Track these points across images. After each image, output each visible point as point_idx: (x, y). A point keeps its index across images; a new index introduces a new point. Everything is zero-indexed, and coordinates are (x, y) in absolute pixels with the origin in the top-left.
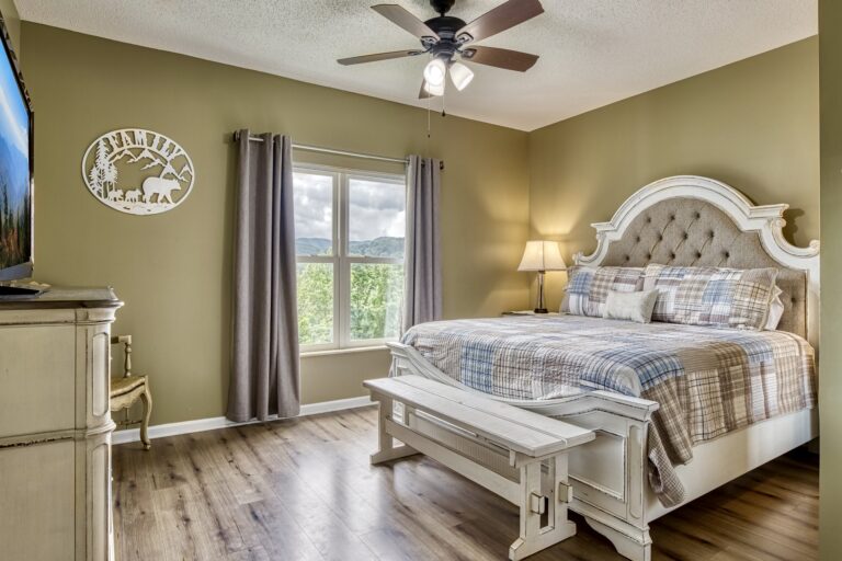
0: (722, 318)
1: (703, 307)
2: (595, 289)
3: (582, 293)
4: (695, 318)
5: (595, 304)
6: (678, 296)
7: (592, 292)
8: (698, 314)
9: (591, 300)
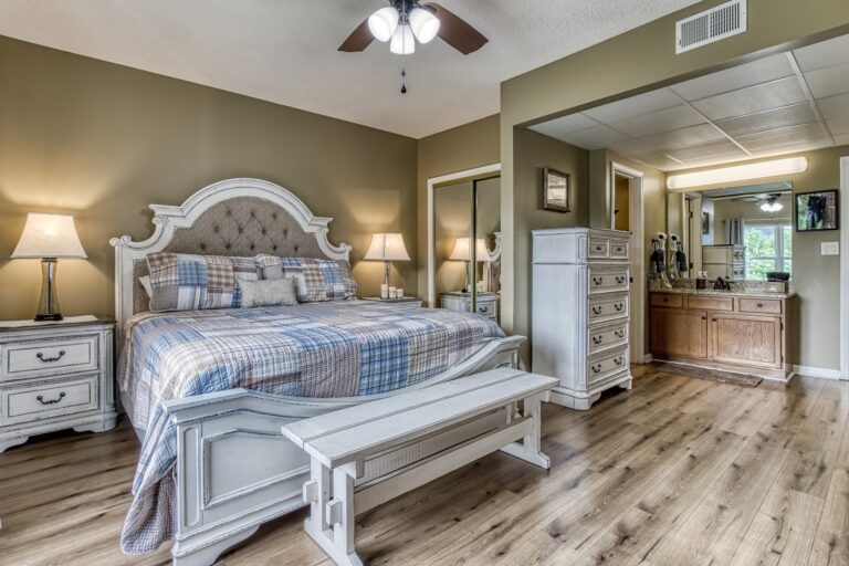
0: (341, 294)
1: (327, 287)
2: (215, 279)
3: (198, 284)
4: (323, 296)
5: (215, 295)
6: (307, 281)
7: (211, 283)
8: (324, 293)
9: (211, 291)
